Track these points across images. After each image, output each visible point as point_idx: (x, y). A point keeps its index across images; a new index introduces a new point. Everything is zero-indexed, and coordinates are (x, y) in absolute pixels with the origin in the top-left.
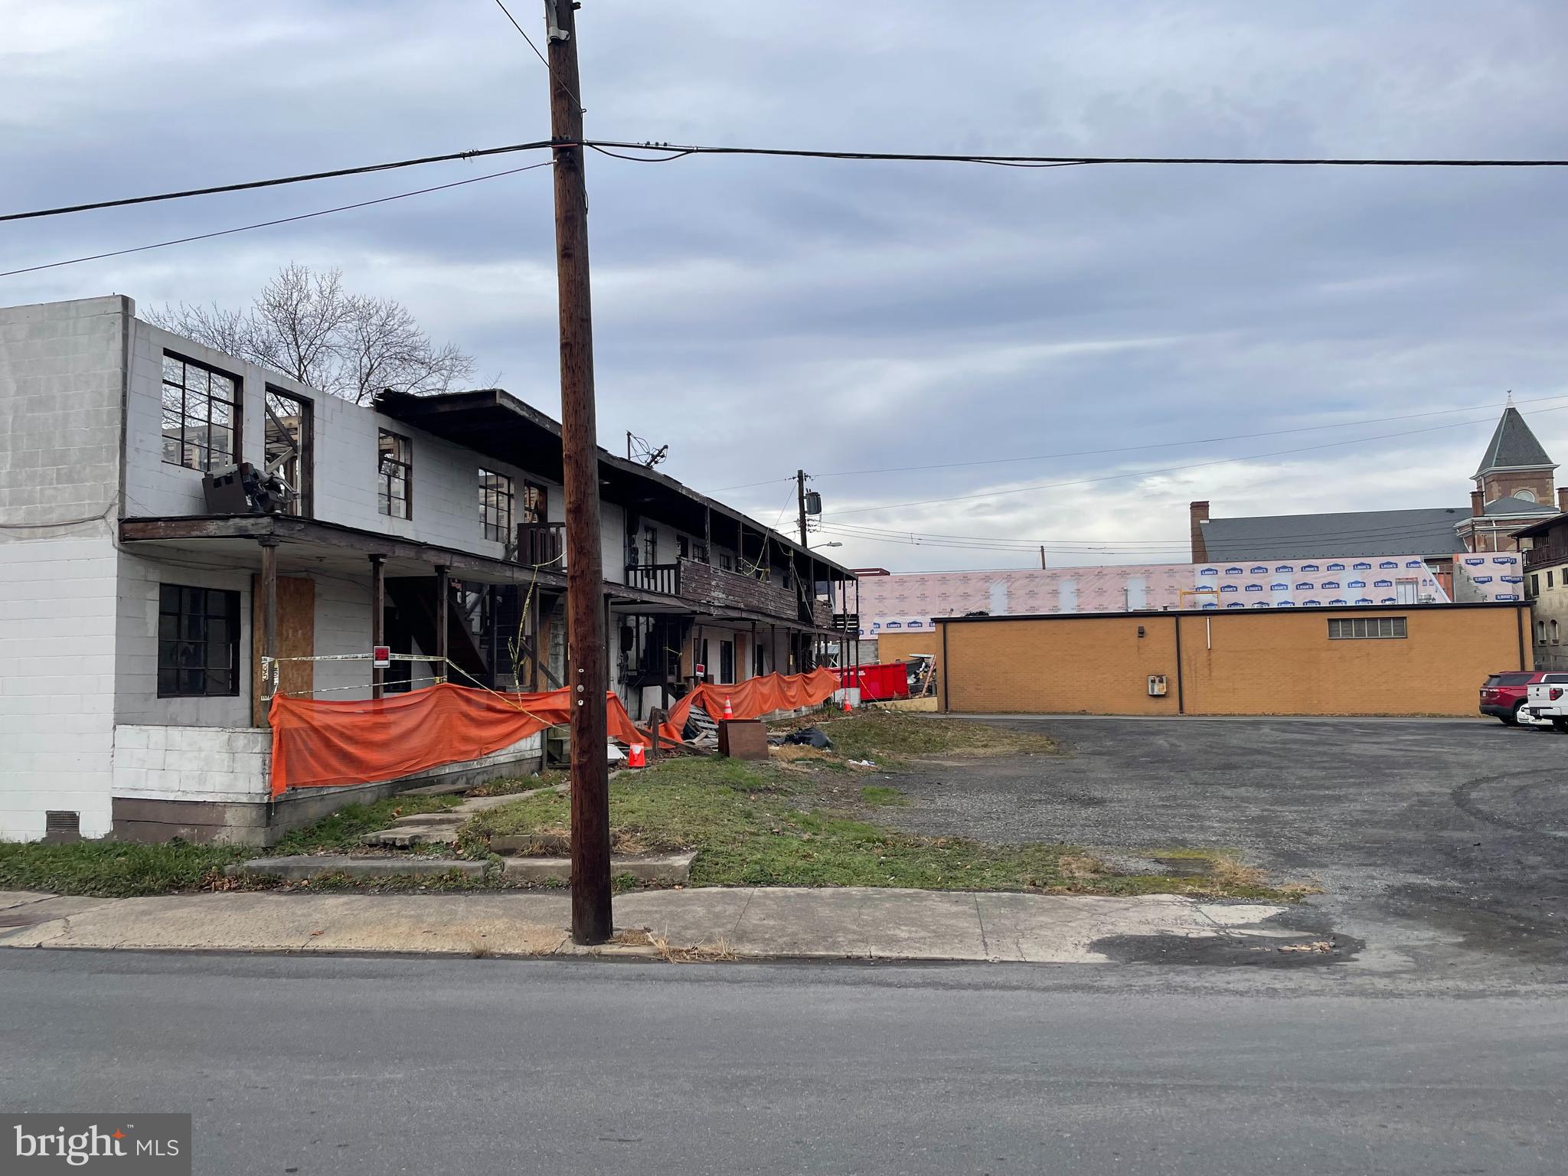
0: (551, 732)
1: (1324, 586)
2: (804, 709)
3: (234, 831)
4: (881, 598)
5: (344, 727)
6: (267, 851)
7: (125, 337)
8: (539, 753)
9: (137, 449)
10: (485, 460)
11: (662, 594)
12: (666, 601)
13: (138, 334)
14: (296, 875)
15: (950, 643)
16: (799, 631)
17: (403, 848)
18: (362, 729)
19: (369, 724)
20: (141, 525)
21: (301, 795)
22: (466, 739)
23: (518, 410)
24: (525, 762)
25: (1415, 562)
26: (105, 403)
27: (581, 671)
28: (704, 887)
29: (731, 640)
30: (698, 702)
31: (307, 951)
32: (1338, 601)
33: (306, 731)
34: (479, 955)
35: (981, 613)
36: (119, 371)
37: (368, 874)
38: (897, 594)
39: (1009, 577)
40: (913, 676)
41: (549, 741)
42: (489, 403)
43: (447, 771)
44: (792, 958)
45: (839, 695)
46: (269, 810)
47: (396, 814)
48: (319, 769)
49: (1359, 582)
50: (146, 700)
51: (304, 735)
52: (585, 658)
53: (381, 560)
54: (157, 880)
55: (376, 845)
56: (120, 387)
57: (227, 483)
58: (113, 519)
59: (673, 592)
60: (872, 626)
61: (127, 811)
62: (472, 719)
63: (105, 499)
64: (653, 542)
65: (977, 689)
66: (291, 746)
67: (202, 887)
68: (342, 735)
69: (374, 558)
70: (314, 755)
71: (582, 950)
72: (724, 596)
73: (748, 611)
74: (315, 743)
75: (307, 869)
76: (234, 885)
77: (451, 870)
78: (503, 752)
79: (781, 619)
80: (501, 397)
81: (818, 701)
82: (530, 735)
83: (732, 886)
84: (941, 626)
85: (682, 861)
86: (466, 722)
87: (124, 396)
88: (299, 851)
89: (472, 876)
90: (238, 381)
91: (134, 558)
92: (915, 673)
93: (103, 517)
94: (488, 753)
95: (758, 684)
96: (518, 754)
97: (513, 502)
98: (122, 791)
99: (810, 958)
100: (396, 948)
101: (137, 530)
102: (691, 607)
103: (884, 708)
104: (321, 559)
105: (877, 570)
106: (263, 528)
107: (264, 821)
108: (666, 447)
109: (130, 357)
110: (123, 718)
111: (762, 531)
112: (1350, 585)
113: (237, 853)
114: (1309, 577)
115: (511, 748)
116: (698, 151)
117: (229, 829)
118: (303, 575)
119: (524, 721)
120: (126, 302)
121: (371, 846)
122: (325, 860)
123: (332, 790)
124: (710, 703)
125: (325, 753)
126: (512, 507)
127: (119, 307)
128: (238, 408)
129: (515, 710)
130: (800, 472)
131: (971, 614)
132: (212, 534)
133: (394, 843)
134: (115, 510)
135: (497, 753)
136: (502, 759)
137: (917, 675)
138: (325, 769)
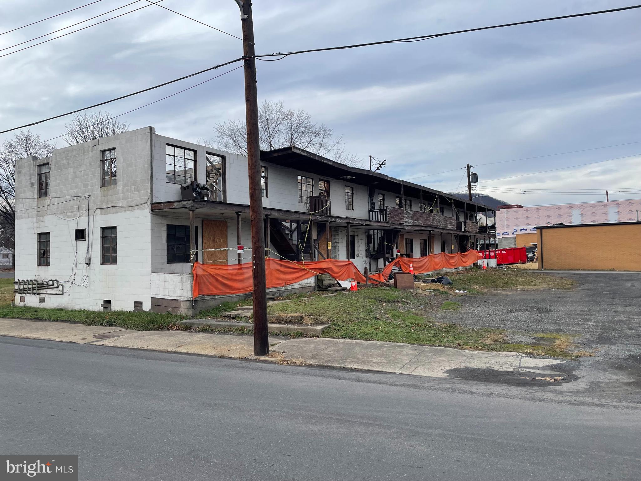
0: (319, 277)
2: (460, 268)
3: (184, 310)
4: (517, 218)
5: (224, 274)
6: (193, 317)
7: (151, 140)
8: (314, 285)
9: (157, 179)
10: (301, 172)
11: (378, 222)
12: (379, 224)
13: (156, 139)
14: (196, 326)
15: (544, 238)
16: (458, 234)
17: (233, 318)
18: (232, 275)
19: (235, 273)
20: (156, 205)
21: (206, 298)
22: (279, 279)
23: (302, 153)
24: (307, 288)
26: (146, 164)
27: (254, 255)
28: (325, 338)
29: (426, 238)
30: (397, 265)
31: (173, 352)
33: (208, 276)
34: (221, 357)
35: (561, 224)
36: (149, 153)
37: (217, 326)
38: (525, 216)
39: (582, 206)
40: (532, 253)
41: (318, 280)
42: (290, 152)
43: (270, 291)
44: (323, 366)
45: (482, 262)
46: (194, 303)
47: (238, 306)
48: (214, 289)
50: (163, 264)
51: (206, 276)
52: (255, 251)
53: (239, 214)
54: (155, 325)
55: (226, 317)
56: (150, 158)
57: (188, 189)
58: (149, 203)
59: (385, 221)
60: (513, 231)
61: (155, 302)
62: (281, 271)
63: (147, 196)
64: (384, 200)
65: (558, 259)
66: (202, 281)
67: (168, 328)
68: (223, 277)
69: (237, 213)
70: (211, 284)
71: (256, 357)
72: (412, 221)
73: (426, 227)
74: (212, 280)
75: (199, 324)
76: (177, 329)
77: (242, 326)
78: (296, 284)
79: (447, 229)
80: (293, 149)
81: (469, 263)
82: (309, 278)
83: (335, 338)
84: (539, 230)
85: (320, 327)
86: (279, 272)
87: (151, 161)
88: (202, 317)
89: (248, 329)
90: (195, 152)
91: (157, 216)
92: (533, 252)
93: (146, 203)
94: (289, 284)
95: (433, 258)
96: (304, 285)
97: (314, 188)
98: (153, 295)
99: (329, 367)
100: (198, 353)
101: (156, 207)
102: (393, 226)
103: (512, 267)
104: (222, 214)
105: (516, 205)
106: (189, 204)
107: (191, 307)
108: (385, 161)
109: (153, 147)
110: (154, 270)
111: (435, 193)
113: (182, 318)
115: (300, 282)
116: (290, 54)
117: (182, 309)
118: (223, 219)
119: (306, 272)
120: (151, 129)
121: (224, 317)
122: (210, 321)
123: (219, 297)
124: (403, 265)
125: (216, 284)
126: (314, 189)
127: (149, 131)
128: (195, 161)
129: (301, 268)
130: (468, 165)
131: (555, 224)
132: (176, 207)
133: (230, 316)
134: (150, 200)
135: (293, 284)
136: (296, 287)
137: (534, 253)
138: (216, 289)
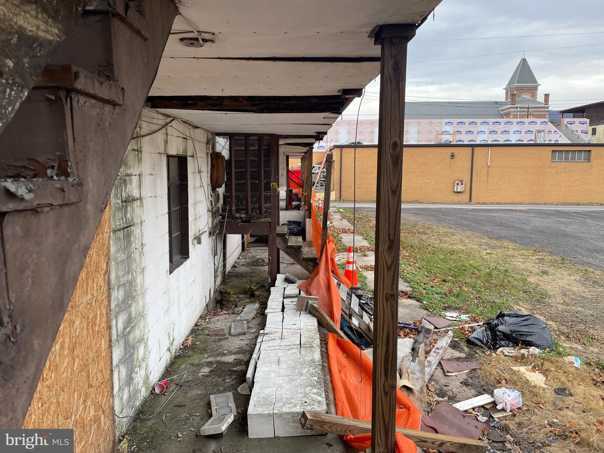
1: (502, 132)
15: (344, 160)
25: (545, 122)
32: (508, 140)
35: (358, 143)
49: (519, 131)
65: (358, 188)
84: (339, 150)
112: (514, 132)
114: (496, 128)
